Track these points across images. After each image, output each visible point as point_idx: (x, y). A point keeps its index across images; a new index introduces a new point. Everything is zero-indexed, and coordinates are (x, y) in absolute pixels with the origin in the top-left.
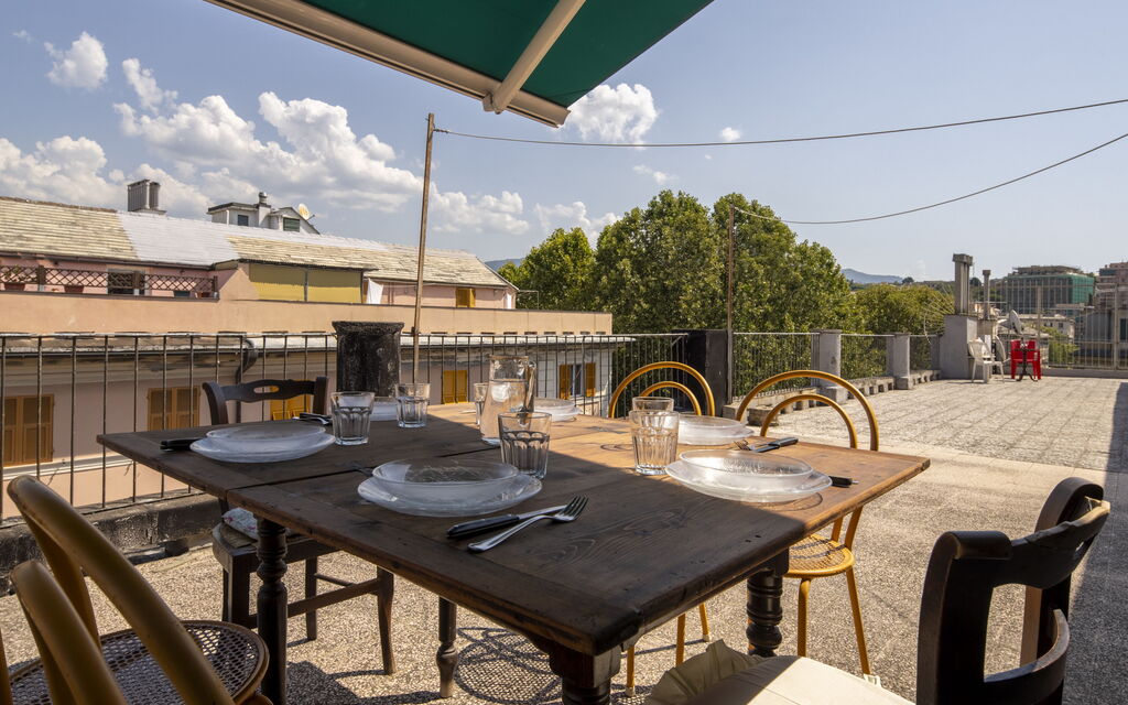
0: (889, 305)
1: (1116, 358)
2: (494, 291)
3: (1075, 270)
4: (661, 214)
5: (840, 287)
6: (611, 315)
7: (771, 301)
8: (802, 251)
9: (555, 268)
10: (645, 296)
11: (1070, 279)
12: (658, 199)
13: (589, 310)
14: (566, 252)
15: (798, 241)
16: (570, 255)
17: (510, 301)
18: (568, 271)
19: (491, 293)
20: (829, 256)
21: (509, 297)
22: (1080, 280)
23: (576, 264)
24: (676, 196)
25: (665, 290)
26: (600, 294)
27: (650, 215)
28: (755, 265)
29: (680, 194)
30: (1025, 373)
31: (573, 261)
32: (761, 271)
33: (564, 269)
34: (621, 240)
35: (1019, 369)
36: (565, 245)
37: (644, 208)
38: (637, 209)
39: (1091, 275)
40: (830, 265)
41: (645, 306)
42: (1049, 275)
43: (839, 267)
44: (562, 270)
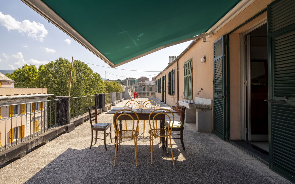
0: (108, 85)
1: (147, 94)
2: (8, 82)
3: (135, 79)
4: (60, 63)
5: (101, 82)
6: (47, 89)
7: (88, 85)
8: (94, 74)
9: (26, 75)
10: (57, 84)
11: (134, 80)
12: (59, 60)
13: (40, 87)
14: (30, 71)
15: (94, 72)
16: (31, 72)
17: (13, 85)
18: (31, 76)
19: (7, 83)
20: (100, 76)
21: (13, 84)
22: (136, 80)
23: (33, 75)
24: (64, 59)
25: (62, 82)
26: (42, 83)
27: (56, 63)
28: (85, 77)
29: (65, 59)
30: (136, 98)
31: (32, 74)
32: (86, 79)
33: (29, 76)
34: (48, 69)
35: (135, 97)
36: (29, 69)
37: (54, 61)
38: (52, 61)
39: (137, 79)
40: (100, 78)
41: (57, 86)
42: (131, 79)
43: (101, 78)
44: (28, 76)
